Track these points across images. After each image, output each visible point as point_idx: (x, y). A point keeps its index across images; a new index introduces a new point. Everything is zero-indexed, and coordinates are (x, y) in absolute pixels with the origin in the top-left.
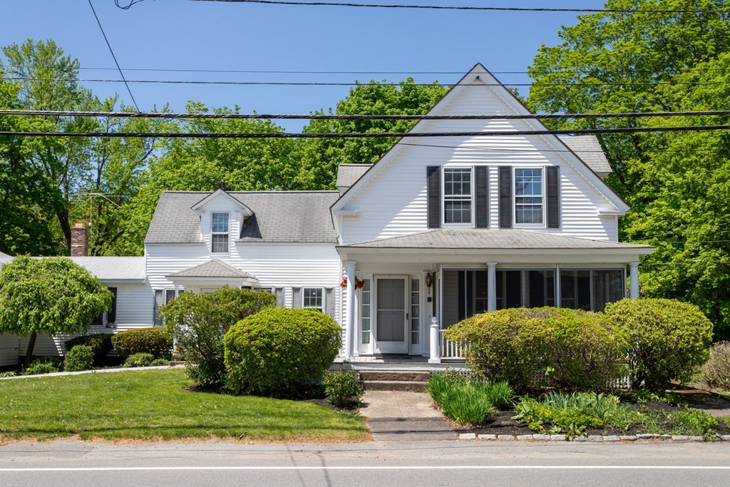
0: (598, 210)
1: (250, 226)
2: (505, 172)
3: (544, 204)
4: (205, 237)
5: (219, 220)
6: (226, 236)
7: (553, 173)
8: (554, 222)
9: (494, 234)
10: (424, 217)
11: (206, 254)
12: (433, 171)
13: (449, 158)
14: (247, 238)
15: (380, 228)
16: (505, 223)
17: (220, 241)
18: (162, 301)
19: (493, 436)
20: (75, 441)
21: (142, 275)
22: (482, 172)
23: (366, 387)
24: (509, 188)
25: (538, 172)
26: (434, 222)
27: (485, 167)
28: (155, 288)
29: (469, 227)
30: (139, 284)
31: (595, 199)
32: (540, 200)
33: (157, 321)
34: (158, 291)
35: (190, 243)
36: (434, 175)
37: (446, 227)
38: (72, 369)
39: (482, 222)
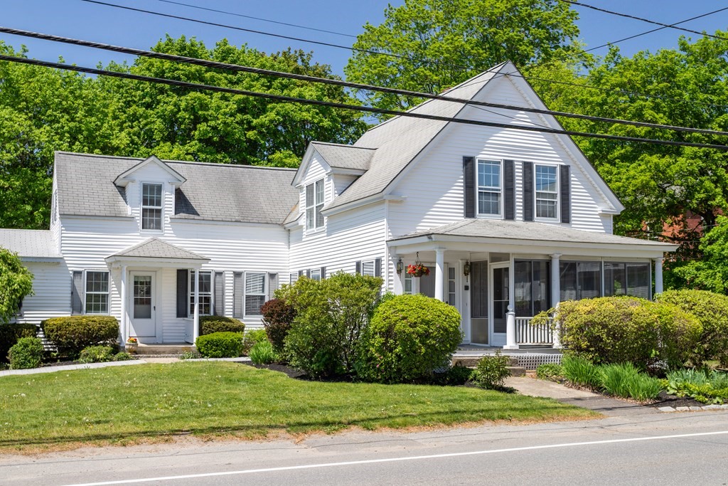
0: (599, 209)
1: (183, 204)
2: (528, 166)
3: (558, 200)
4: (134, 210)
5: (151, 195)
6: (159, 211)
7: (565, 170)
8: (566, 219)
9: (519, 228)
10: (461, 206)
11: (136, 230)
12: (468, 161)
13: (480, 150)
14: (183, 215)
15: (420, 217)
16: (528, 217)
17: (152, 218)
18: (82, 284)
22: (509, 165)
24: (531, 183)
25: (553, 169)
26: (470, 212)
27: (512, 161)
28: (72, 268)
29: (499, 218)
30: (56, 262)
31: (597, 198)
32: (554, 196)
34: (76, 273)
35: (115, 218)
36: (469, 164)
37: (481, 218)
39: (510, 215)
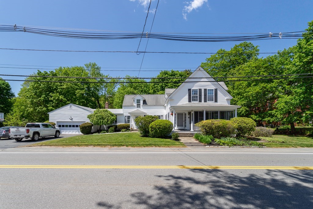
0: (226, 98)
1: (145, 102)
2: (205, 90)
3: (214, 97)
4: (135, 104)
5: (138, 101)
6: (140, 104)
7: (216, 90)
8: (216, 101)
9: (203, 104)
10: (188, 100)
11: (136, 108)
12: (189, 90)
13: (193, 87)
14: (144, 105)
15: (178, 102)
16: (205, 101)
17: (138, 106)
18: (126, 118)
19: (213, 146)
20: (125, 147)
21: (122, 113)
22: (200, 90)
23: (179, 136)
24: (206, 93)
25: (213, 90)
26: (190, 101)
27: (201, 89)
28: (125, 115)
29: (197, 102)
30: (122, 114)
31: (225, 96)
32: (213, 96)
33: (126, 122)
34: (125, 116)
35: (132, 106)
36: (190, 91)
37: (192, 102)
38: (110, 132)
39: (200, 101)
